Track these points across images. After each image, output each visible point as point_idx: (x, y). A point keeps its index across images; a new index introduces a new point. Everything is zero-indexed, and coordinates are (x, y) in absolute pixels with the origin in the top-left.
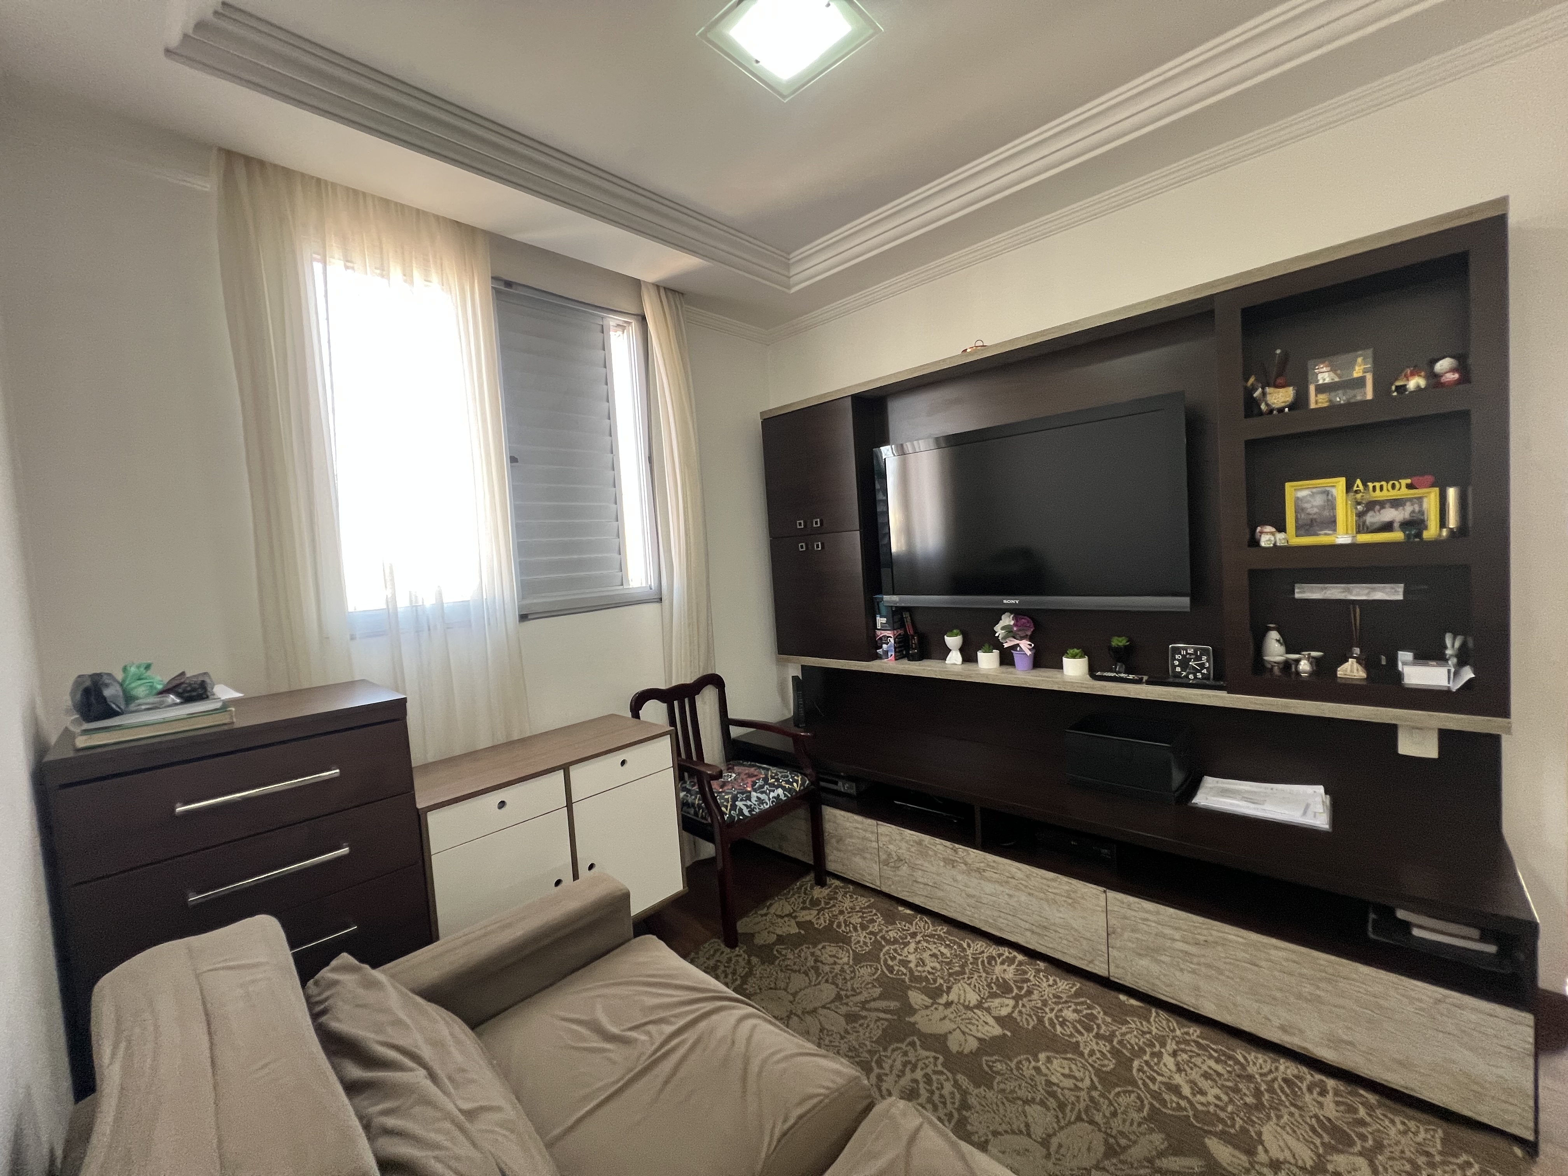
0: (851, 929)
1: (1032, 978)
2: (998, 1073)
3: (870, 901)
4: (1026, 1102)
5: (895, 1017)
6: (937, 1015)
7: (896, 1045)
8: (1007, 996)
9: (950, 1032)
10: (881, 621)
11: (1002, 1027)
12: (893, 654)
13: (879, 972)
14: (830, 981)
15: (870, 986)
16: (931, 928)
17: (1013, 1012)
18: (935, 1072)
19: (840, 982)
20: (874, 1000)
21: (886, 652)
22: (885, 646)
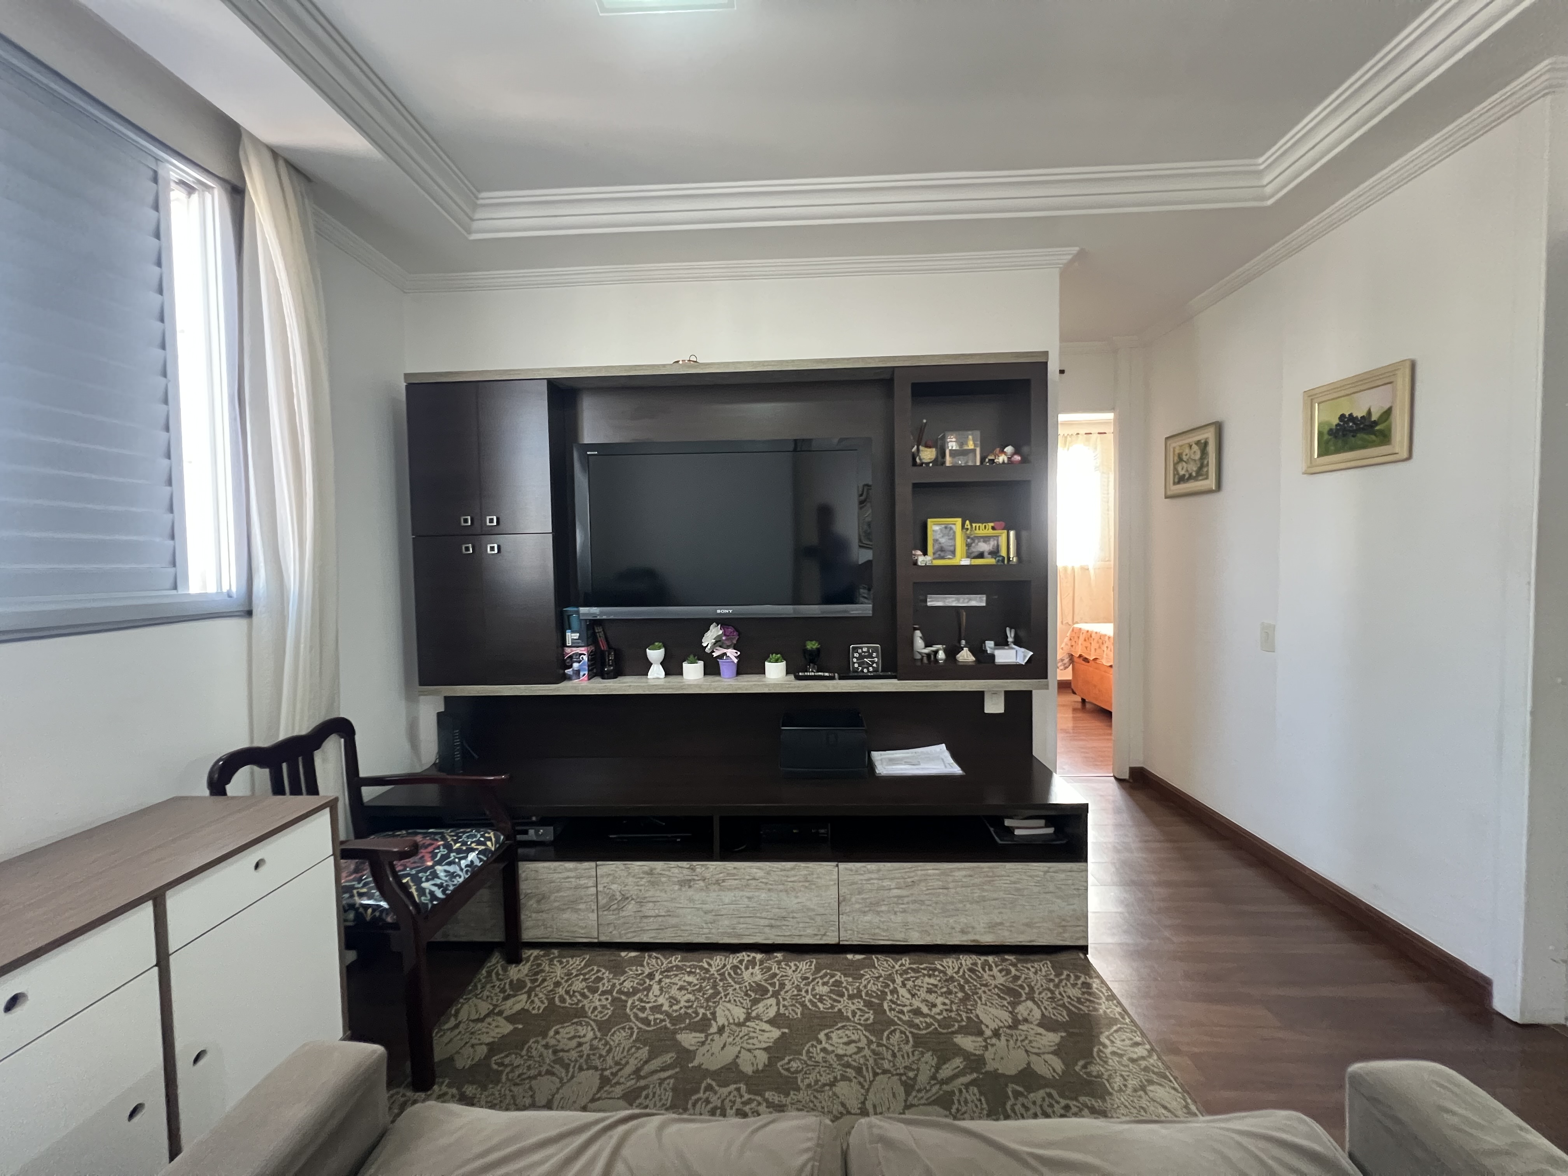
0: (579, 997)
1: (777, 971)
2: (797, 1072)
3: (584, 959)
4: (832, 1084)
5: (677, 1070)
6: (716, 1047)
7: (694, 1097)
8: (766, 997)
9: (737, 1057)
10: (571, 636)
11: (779, 1028)
12: (586, 673)
13: (636, 1031)
14: (585, 1067)
15: (633, 1050)
16: (665, 962)
17: (779, 1009)
18: (745, 1103)
19: (597, 1063)
20: (646, 1062)
21: (577, 673)
22: (576, 665)
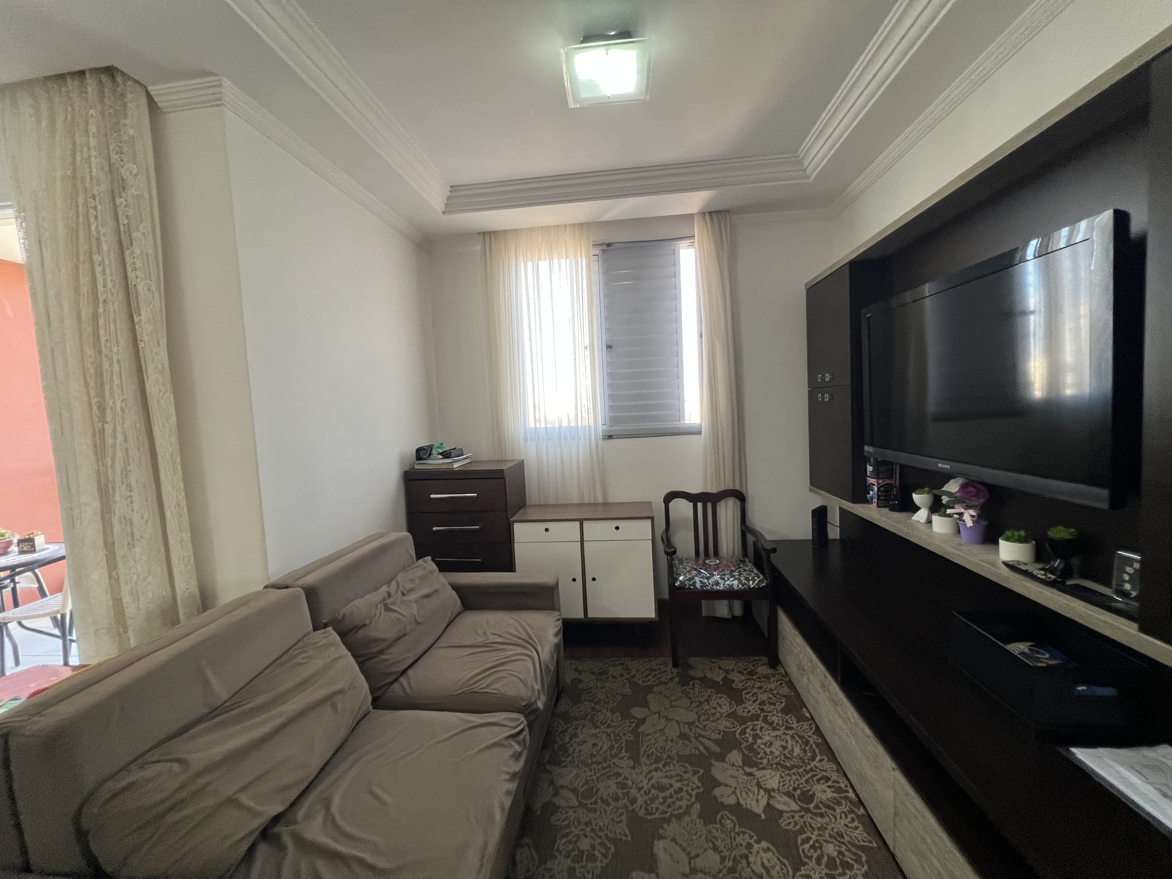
0: (753, 699)
1: (838, 811)
2: (722, 825)
3: (790, 693)
5: (707, 754)
6: (733, 772)
7: (687, 765)
8: (799, 802)
9: (726, 785)
10: (869, 468)
11: (764, 811)
12: (876, 501)
13: (734, 730)
14: (699, 714)
17: (787, 812)
18: (687, 792)
19: (703, 718)
20: (709, 739)
22: (871, 492)
